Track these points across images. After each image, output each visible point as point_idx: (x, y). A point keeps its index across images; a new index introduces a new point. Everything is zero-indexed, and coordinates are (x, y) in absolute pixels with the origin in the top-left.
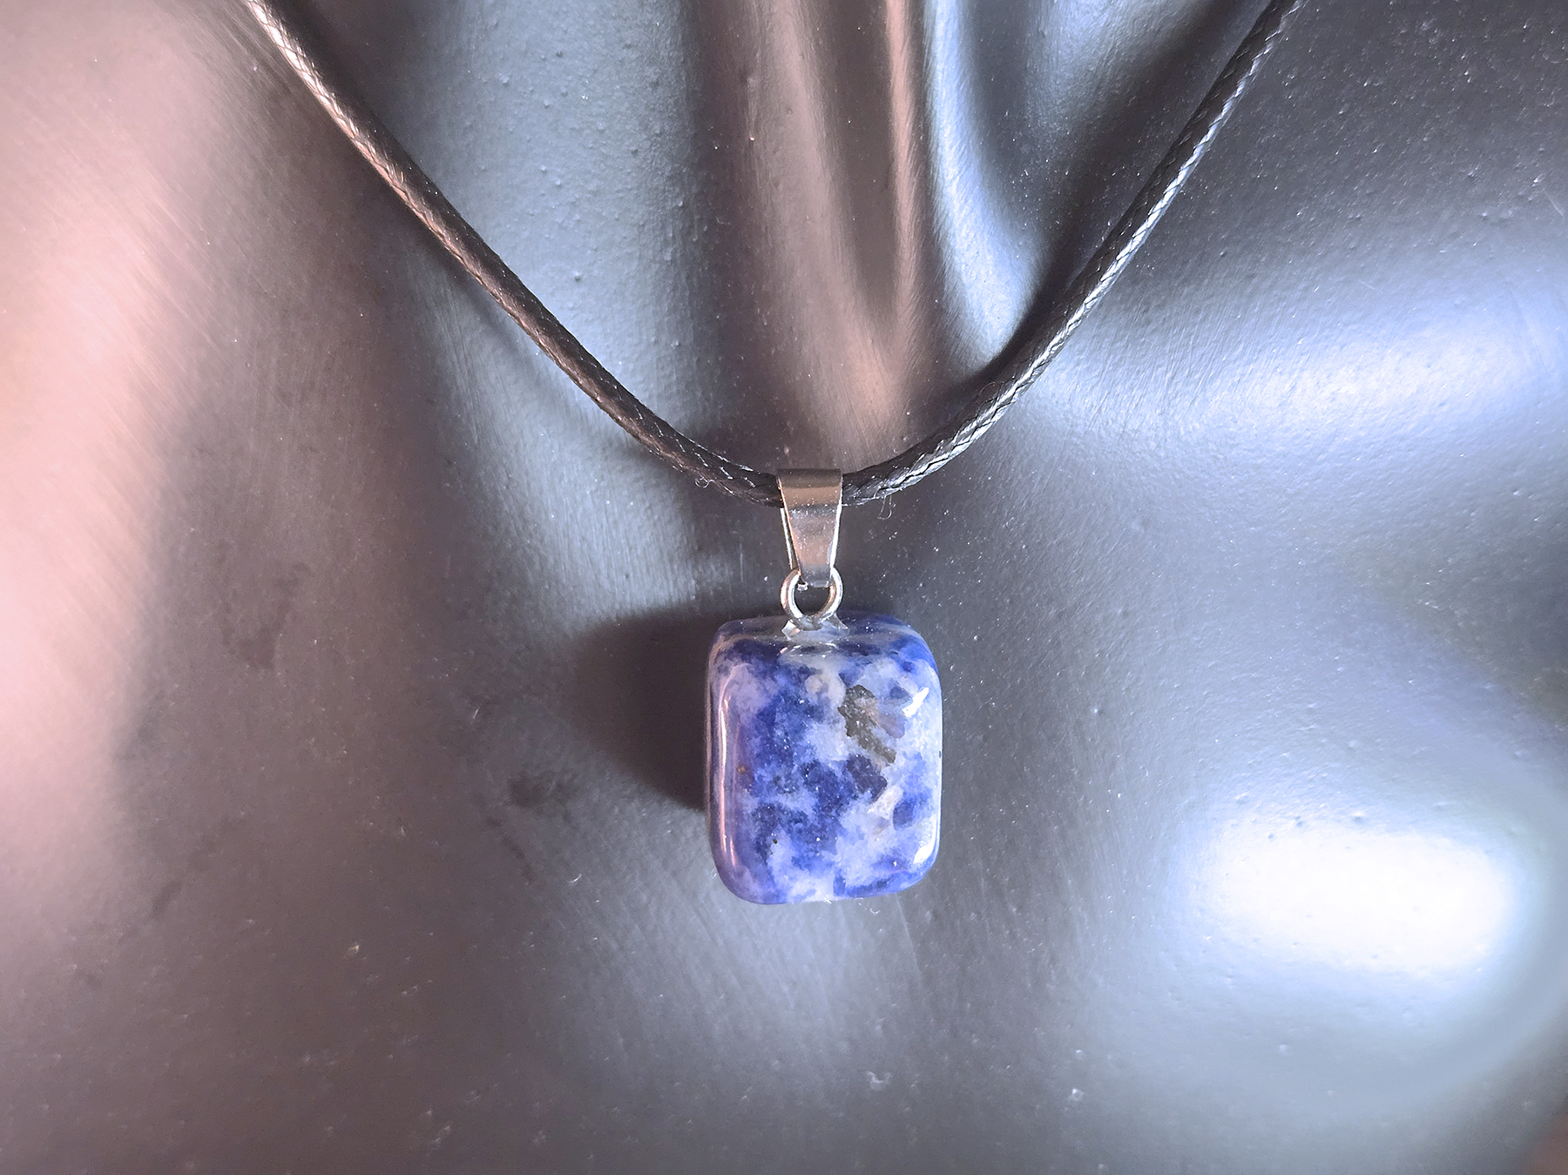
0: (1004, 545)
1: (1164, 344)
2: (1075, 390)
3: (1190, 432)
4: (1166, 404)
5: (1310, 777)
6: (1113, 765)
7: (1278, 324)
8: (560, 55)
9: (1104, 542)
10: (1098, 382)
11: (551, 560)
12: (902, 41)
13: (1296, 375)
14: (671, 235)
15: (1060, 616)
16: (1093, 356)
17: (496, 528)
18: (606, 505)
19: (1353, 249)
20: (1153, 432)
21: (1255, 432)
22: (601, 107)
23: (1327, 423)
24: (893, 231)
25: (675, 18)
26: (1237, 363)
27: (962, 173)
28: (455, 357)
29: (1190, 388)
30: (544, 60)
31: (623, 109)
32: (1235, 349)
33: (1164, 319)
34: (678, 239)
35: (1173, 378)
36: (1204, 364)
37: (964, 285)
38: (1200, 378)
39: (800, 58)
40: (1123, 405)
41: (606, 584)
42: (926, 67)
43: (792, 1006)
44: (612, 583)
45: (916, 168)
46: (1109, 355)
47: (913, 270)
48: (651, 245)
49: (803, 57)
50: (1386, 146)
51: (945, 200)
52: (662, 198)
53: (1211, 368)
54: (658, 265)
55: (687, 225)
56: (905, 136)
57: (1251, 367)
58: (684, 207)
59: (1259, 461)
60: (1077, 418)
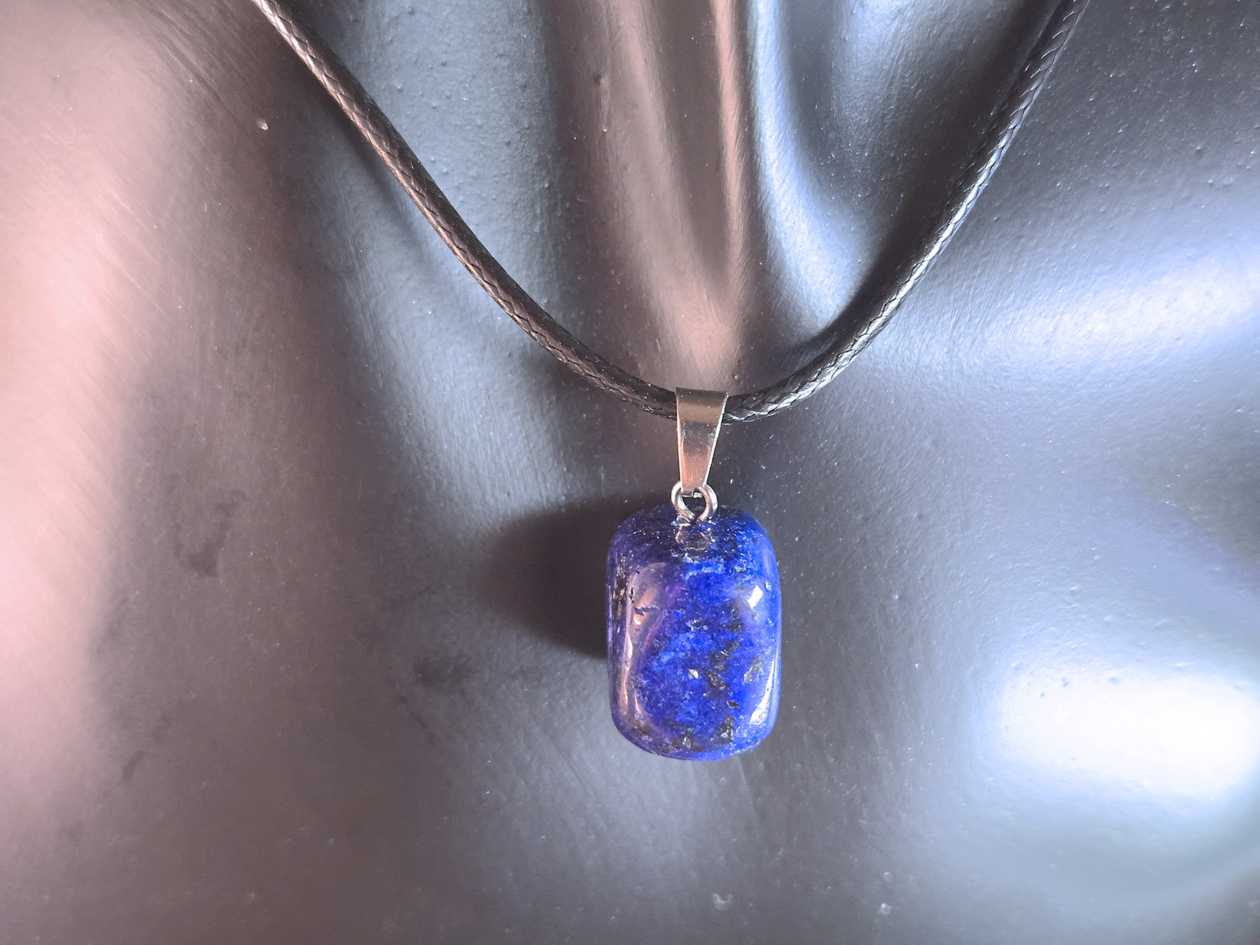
0: (819, 463)
1: (949, 294)
3: (972, 367)
4: (952, 344)
5: (1073, 647)
6: (911, 641)
7: (1042, 277)
8: (444, 64)
9: (901, 460)
11: (445, 482)
12: (729, 51)
13: (1058, 318)
14: (539, 211)
15: (866, 520)
18: (490, 437)
19: (1103, 212)
20: (941, 367)
21: (1026, 365)
22: (479, 106)
23: (1084, 357)
24: (724, 207)
25: (539, 31)
26: (1009, 309)
27: (781, 157)
29: (971, 330)
30: (432, 68)
31: (497, 107)
32: (1007, 298)
34: (545, 214)
35: (956, 323)
36: (982, 311)
37: (783, 250)
38: (979, 323)
39: (643, 63)
40: (915, 346)
41: (492, 502)
42: (750, 71)
43: (650, 842)
44: (496, 501)
45: (742, 155)
47: (741, 238)
48: (523, 220)
49: (646, 62)
50: (1129, 128)
51: (766, 180)
52: (530, 181)
53: (988, 314)
54: (529, 237)
55: (552, 203)
56: (733, 128)
57: (1021, 312)
58: (548, 188)
59: (1029, 390)
60: (878, 357)
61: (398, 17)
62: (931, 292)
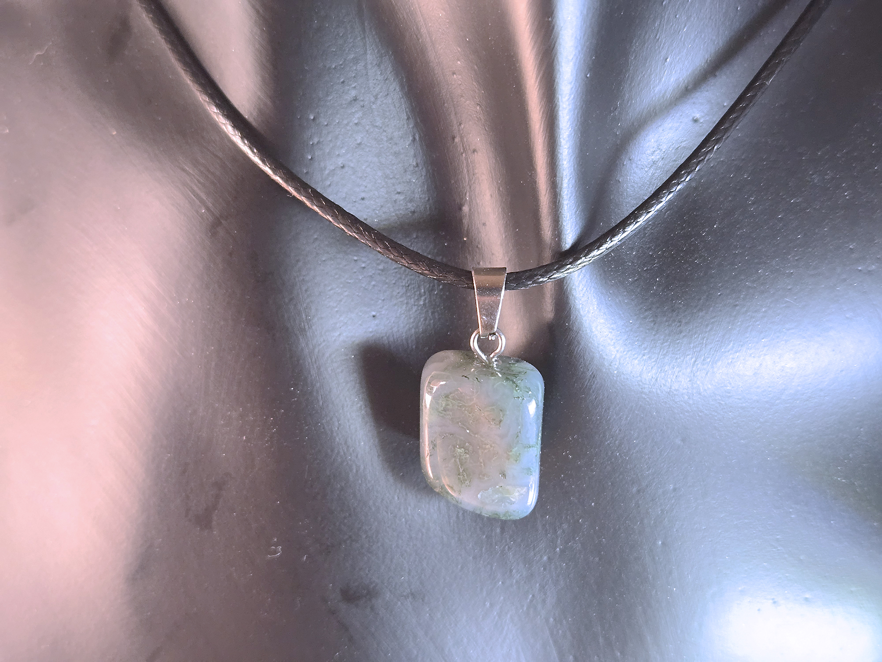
0: (607, 453)
1: (690, 343)
2: (642, 370)
3: (706, 390)
4: (692, 375)
5: (779, 576)
6: (670, 573)
7: (751, 330)
8: (363, 199)
9: (661, 451)
10: (655, 365)
11: (362, 467)
12: (545, 190)
13: (762, 358)
14: (423, 291)
15: (639, 491)
16: (652, 350)
17: (332, 451)
19: (790, 289)
20: (686, 391)
21: (741, 389)
22: (385, 225)
23: (780, 383)
25: (423, 177)
26: (730, 352)
28: (310, 360)
29: (705, 366)
30: (355, 202)
31: (396, 225)
32: (729, 344)
33: (689, 330)
34: (427, 293)
35: (695, 361)
36: (712, 353)
37: (581, 315)
38: (710, 361)
39: (490, 197)
40: (669, 376)
46: (661, 350)
48: (413, 297)
49: (492, 197)
50: (805, 234)
53: (716, 355)
54: (416, 307)
55: (431, 285)
57: (738, 354)
59: (744, 405)
60: (644, 384)
61: (334, 170)
62: (678, 341)
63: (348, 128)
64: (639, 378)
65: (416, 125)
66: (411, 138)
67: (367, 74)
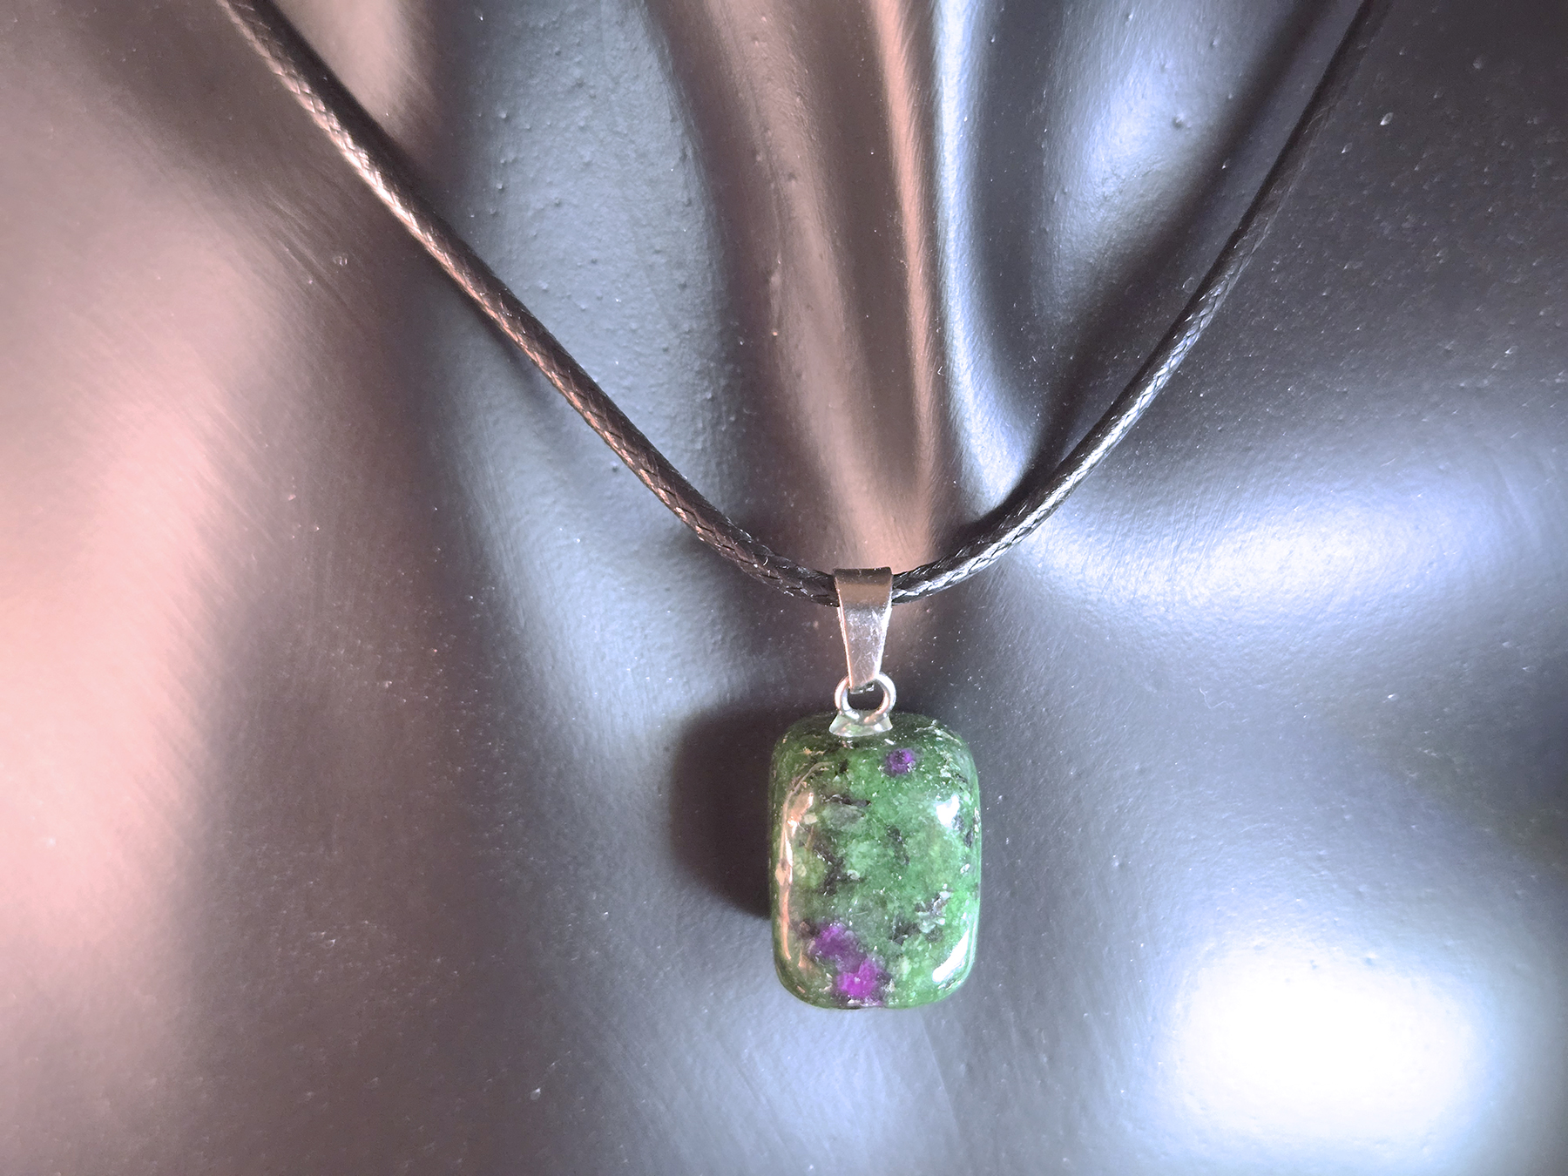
0: (1024, 708)
1: (1169, 514)
2: (1086, 561)
3: (1196, 597)
4: (1173, 571)
5: (1323, 921)
6: (1135, 916)
7: (1275, 492)
8: (594, 262)
9: (1120, 703)
10: (1109, 552)
11: (595, 734)
12: (918, 242)
13: (1293, 540)
14: (701, 425)
15: (1079, 775)
16: (1103, 527)
17: (543, 707)
18: (646, 682)
19: (1341, 421)
20: (1162, 598)
21: (1258, 594)
22: (633, 308)
23: (1325, 584)
24: (913, 418)
25: (700, 225)
26: (1238, 530)
27: (976, 361)
29: (1195, 555)
30: (580, 267)
31: (654, 310)
32: (1236, 517)
33: (1168, 491)
34: (709, 430)
35: (1178, 546)
36: (1208, 532)
37: (979, 465)
38: (1204, 546)
40: (1132, 572)
42: (941, 266)
45: (933, 360)
46: (1118, 526)
47: (932, 454)
48: (683, 436)
50: (1368, 325)
52: (691, 392)
53: (1214, 536)
54: (689, 454)
55: (716, 415)
56: (922, 330)
57: (1252, 533)
58: (713, 399)
59: (1263, 622)
60: (1090, 586)
61: (543, 209)
62: (1148, 511)
63: (568, 135)
64: (1080, 577)
65: (688, 130)
66: (679, 155)
67: (600, 40)
